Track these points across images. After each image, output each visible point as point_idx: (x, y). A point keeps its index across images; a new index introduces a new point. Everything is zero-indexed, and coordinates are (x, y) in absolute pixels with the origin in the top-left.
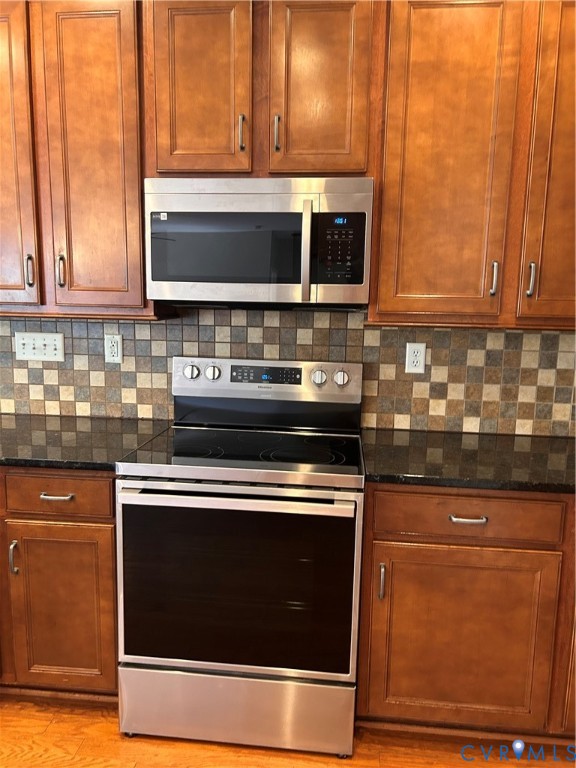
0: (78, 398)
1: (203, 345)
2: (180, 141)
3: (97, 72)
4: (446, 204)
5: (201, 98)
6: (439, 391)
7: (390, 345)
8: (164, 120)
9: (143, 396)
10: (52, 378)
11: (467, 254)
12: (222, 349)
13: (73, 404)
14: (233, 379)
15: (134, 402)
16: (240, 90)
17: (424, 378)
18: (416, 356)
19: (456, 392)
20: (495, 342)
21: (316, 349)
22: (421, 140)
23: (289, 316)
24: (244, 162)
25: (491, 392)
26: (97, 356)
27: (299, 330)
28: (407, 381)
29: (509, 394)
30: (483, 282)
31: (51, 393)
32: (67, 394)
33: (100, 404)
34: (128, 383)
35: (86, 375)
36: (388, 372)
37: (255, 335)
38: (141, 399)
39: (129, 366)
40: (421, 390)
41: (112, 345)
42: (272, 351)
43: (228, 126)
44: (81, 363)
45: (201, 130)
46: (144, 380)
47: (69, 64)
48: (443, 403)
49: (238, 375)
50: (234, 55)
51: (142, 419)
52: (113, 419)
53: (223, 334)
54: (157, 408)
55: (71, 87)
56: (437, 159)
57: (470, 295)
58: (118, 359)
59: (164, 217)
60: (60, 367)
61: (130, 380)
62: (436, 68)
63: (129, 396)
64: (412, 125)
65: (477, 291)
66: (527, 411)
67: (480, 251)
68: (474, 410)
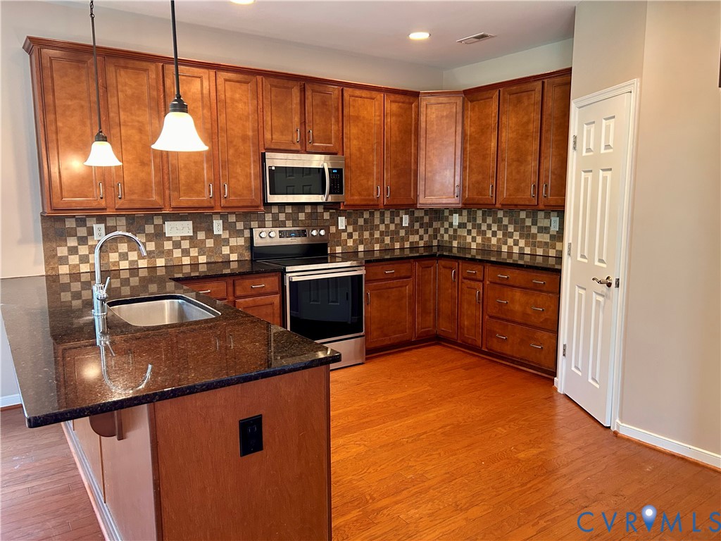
0: (200, 254)
1: (260, 223)
2: (274, 137)
3: (240, 106)
4: (363, 165)
5: (281, 120)
6: (350, 236)
7: (333, 218)
8: (268, 127)
9: (232, 250)
10: (185, 244)
11: (370, 183)
12: (268, 224)
13: (197, 258)
14: (280, 237)
15: (229, 253)
16: (296, 119)
17: (345, 231)
18: (342, 222)
19: (356, 236)
20: (366, 215)
21: (307, 221)
22: (355, 142)
23: (295, 208)
24: (298, 147)
25: (366, 234)
26: (209, 230)
27: (300, 214)
28: (339, 232)
29: (372, 235)
30: (375, 193)
31: (186, 252)
32: (194, 252)
33: (211, 256)
34: (225, 244)
35: (203, 242)
36: (333, 229)
37: (282, 217)
38: (232, 251)
39: (226, 235)
40: (344, 236)
41: (218, 227)
42: (289, 223)
43: (292, 132)
44: (201, 235)
45: (282, 133)
46: (233, 242)
47: (228, 101)
48: (352, 240)
49: (282, 234)
50: (294, 106)
51: (233, 261)
52: (218, 262)
53: (268, 217)
54: (240, 255)
55: (229, 110)
56: (360, 149)
57: (371, 197)
58: (221, 232)
59: (273, 168)
60: (190, 238)
61: (226, 242)
62: (357, 118)
63: (226, 250)
64: (352, 137)
65: (373, 196)
66: (377, 241)
67: (373, 182)
68: (361, 242)
